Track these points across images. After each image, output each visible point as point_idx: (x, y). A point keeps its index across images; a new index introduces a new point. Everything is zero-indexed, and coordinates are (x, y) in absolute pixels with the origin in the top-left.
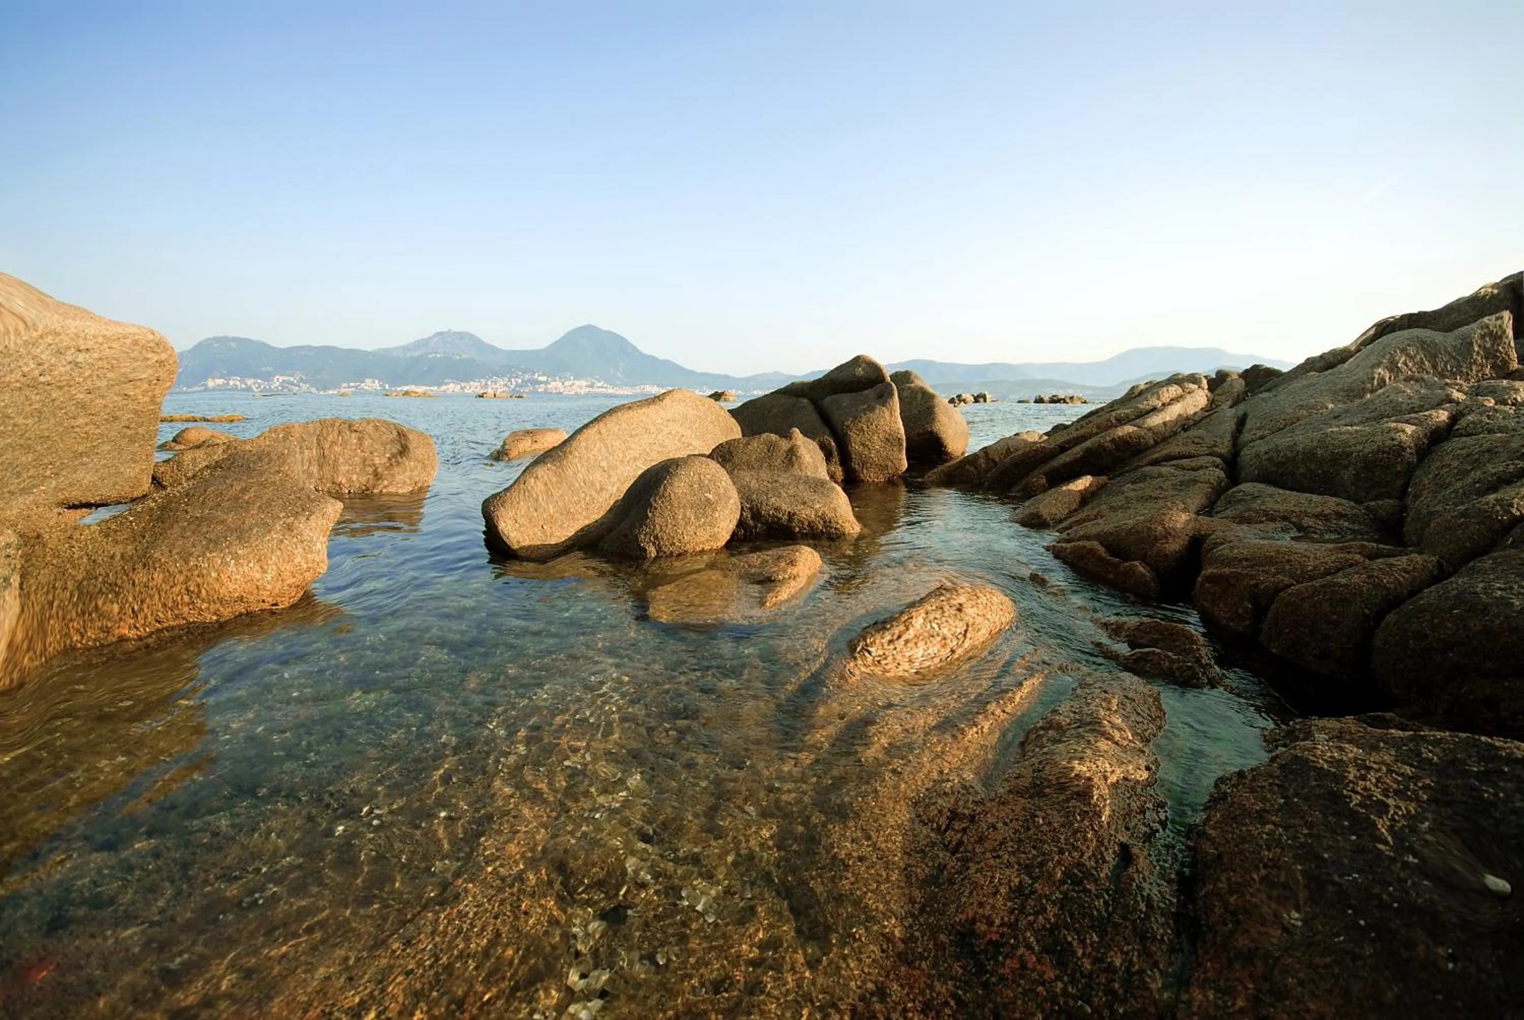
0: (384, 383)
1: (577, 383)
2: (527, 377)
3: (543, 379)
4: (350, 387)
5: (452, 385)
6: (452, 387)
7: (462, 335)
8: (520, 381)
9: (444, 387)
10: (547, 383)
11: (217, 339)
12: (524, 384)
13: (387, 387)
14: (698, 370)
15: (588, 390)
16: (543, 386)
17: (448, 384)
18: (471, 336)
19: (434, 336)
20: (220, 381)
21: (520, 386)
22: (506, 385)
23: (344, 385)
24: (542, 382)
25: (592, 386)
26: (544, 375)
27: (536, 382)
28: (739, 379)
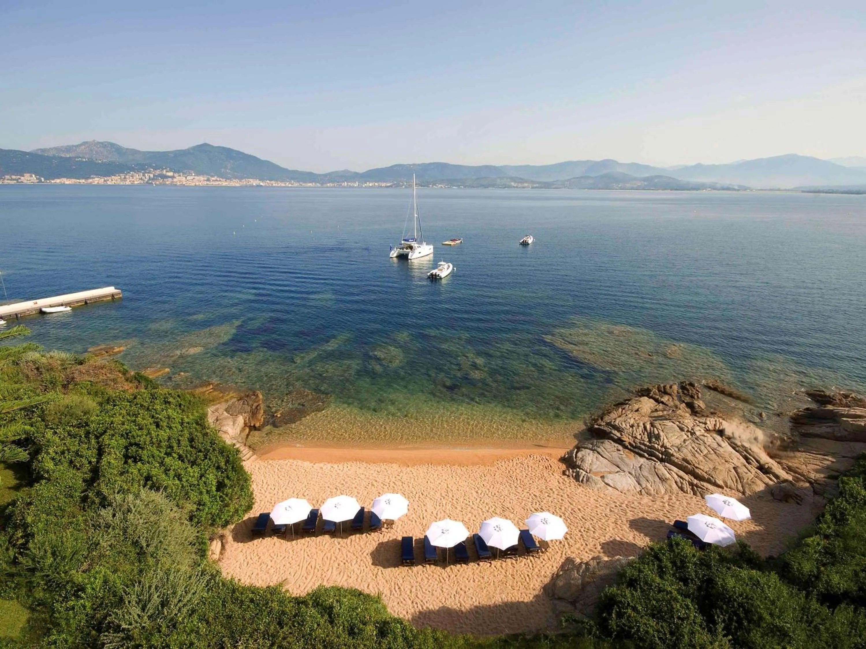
0: (41, 176)
1: (197, 178)
2: (158, 172)
3: (170, 174)
4: (12, 180)
6: (97, 180)
7: (104, 145)
8: (152, 176)
9: (90, 181)
10: (173, 177)
12: (155, 178)
13: (43, 179)
14: (290, 169)
15: (206, 183)
16: (170, 179)
17: (94, 178)
18: (112, 145)
19: (81, 145)
21: (153, 179)
22: (141, 179)
23: (7, 177)
24: (170, 177)
25: (208, 180)
26: (171, 171)
27: (164, 177)
28: (320, 175)
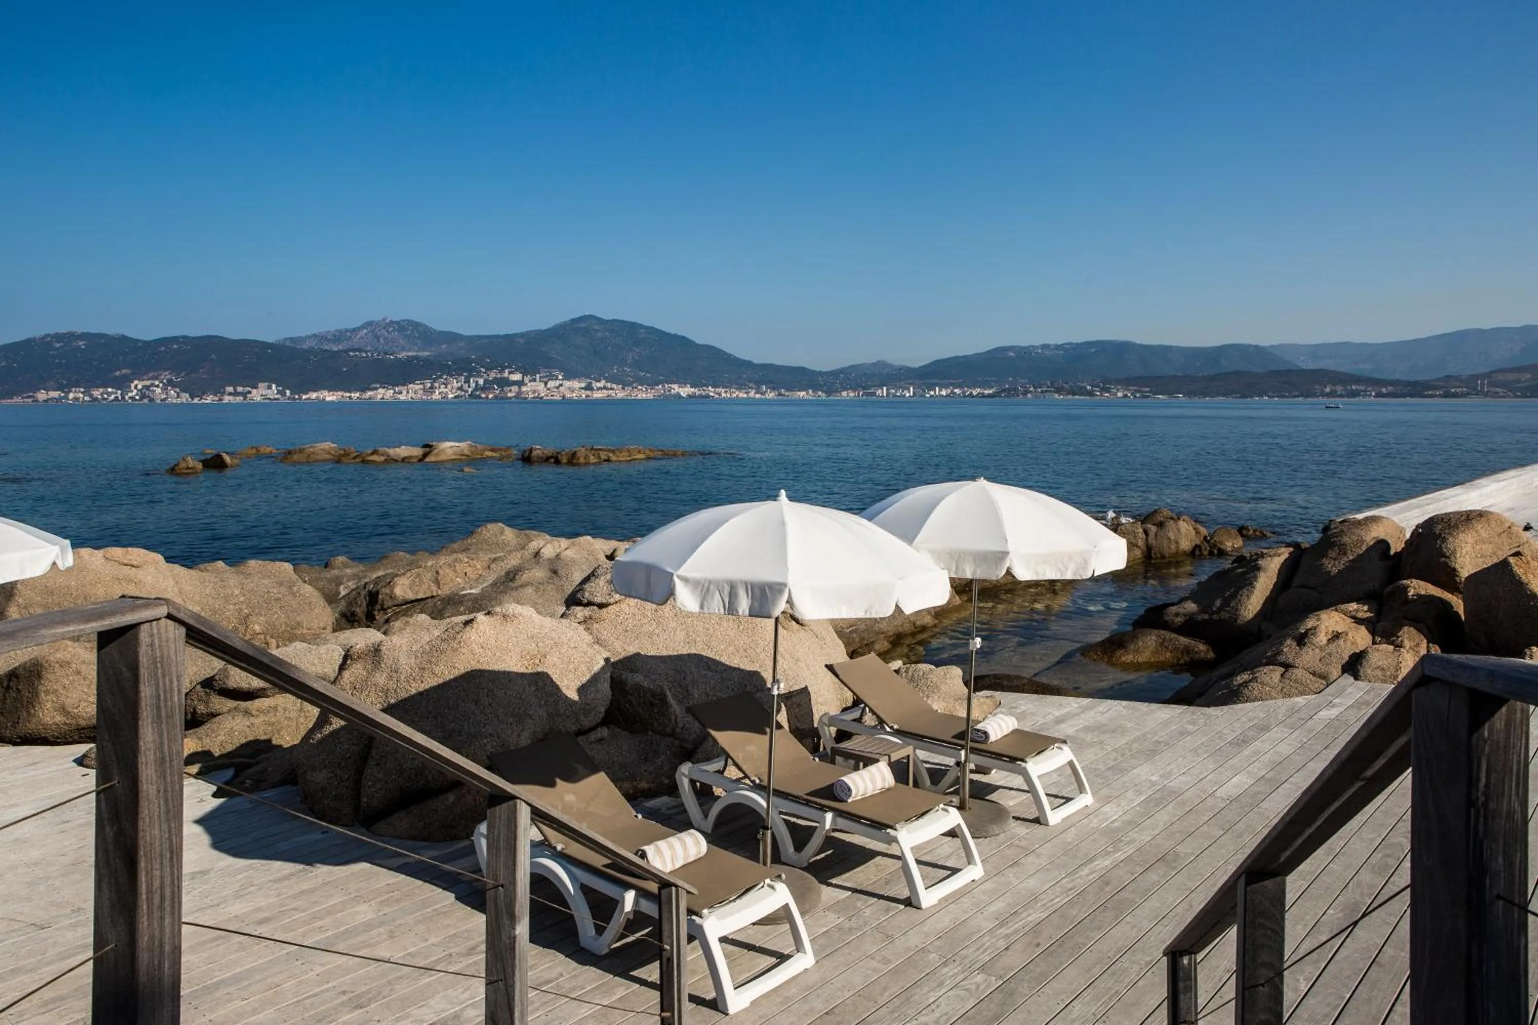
0: (285, 388)
1: (567, 384)
2: (493, 375)
3: (516, 377)
4: (236, 394)
5: (381, 391)
6: (381, 394)
7: (401, 326)
8: (481, 382)
9: (369, 394)
10: (520, 383)
11: (59, 337)
12: (488, 386)
13: (288, 393)
14: (756, 361)
15: (584, 393)
16: (515, 389)
17: (376, 389)
18: (416, 325)
19: (362, 327)
20: (55, 394)
21: (483, 389)
22: (461, 388)
23: (230, 389)
24: (515, 383)
25: (589, 388)
26: (518, 370)
27: (504, 383)
28: (823, 374)
